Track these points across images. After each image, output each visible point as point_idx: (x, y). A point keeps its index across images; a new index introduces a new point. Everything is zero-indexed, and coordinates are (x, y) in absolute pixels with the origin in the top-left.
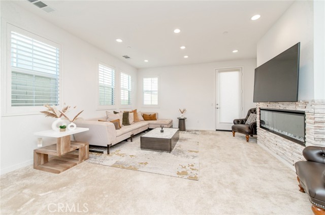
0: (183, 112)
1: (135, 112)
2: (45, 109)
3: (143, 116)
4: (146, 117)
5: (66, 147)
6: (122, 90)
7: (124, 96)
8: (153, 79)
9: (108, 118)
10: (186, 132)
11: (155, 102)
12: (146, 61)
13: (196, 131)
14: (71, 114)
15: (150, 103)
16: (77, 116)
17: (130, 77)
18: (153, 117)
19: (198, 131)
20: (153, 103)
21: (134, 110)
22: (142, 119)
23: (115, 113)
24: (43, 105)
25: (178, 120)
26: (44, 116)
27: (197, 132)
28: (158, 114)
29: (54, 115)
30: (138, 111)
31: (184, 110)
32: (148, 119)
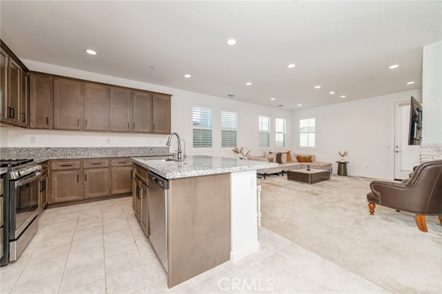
0: (344, 155)
1: (288, 153)
2: (234, 149)
4: (300, 159)
6: (277, 134)
7: (279, 138)
11: (312, 144)
12: (300, 105)
14: (245, 152)
15: (306, 145)
16: (247, 153)
17: (285, 121)
18: (308, 159)
20: (310, 146)
21: (287, 151)
22: (296, 160)
23: (270, 153)
25: (337, 164)
26: (233, 152)
28: (314, 156)
29: (237, 152)
30: (291, 153)
31: (345, 154)
32: (303, 160)
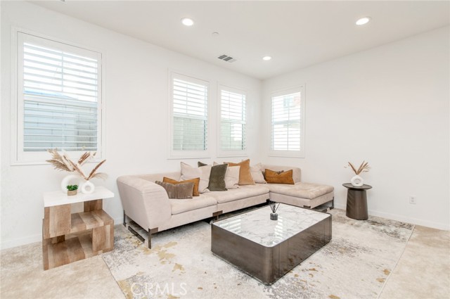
0: (361, 170)
3: (264, 174)
4: (271, 177)
5: (61, 225)
8: (287, 96)
9: (182, 174)
10: (364, 224)
11: (295, 146)
12: (267, 58)
13: (402, 225)
15: (285, 147)
16: (94, 171)
18: (286, 178)
19: (410, 226)
20: (291, 148)
22: (261, 178)
23: (201, 165)
24: (46, 150)
27: (403, 232)
28: (299, 170)
29: (64, 166)
32: (274, 180)
